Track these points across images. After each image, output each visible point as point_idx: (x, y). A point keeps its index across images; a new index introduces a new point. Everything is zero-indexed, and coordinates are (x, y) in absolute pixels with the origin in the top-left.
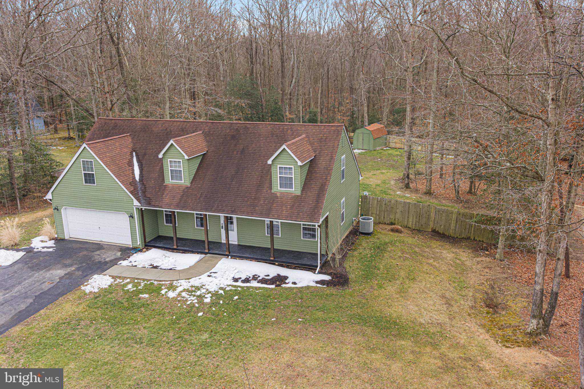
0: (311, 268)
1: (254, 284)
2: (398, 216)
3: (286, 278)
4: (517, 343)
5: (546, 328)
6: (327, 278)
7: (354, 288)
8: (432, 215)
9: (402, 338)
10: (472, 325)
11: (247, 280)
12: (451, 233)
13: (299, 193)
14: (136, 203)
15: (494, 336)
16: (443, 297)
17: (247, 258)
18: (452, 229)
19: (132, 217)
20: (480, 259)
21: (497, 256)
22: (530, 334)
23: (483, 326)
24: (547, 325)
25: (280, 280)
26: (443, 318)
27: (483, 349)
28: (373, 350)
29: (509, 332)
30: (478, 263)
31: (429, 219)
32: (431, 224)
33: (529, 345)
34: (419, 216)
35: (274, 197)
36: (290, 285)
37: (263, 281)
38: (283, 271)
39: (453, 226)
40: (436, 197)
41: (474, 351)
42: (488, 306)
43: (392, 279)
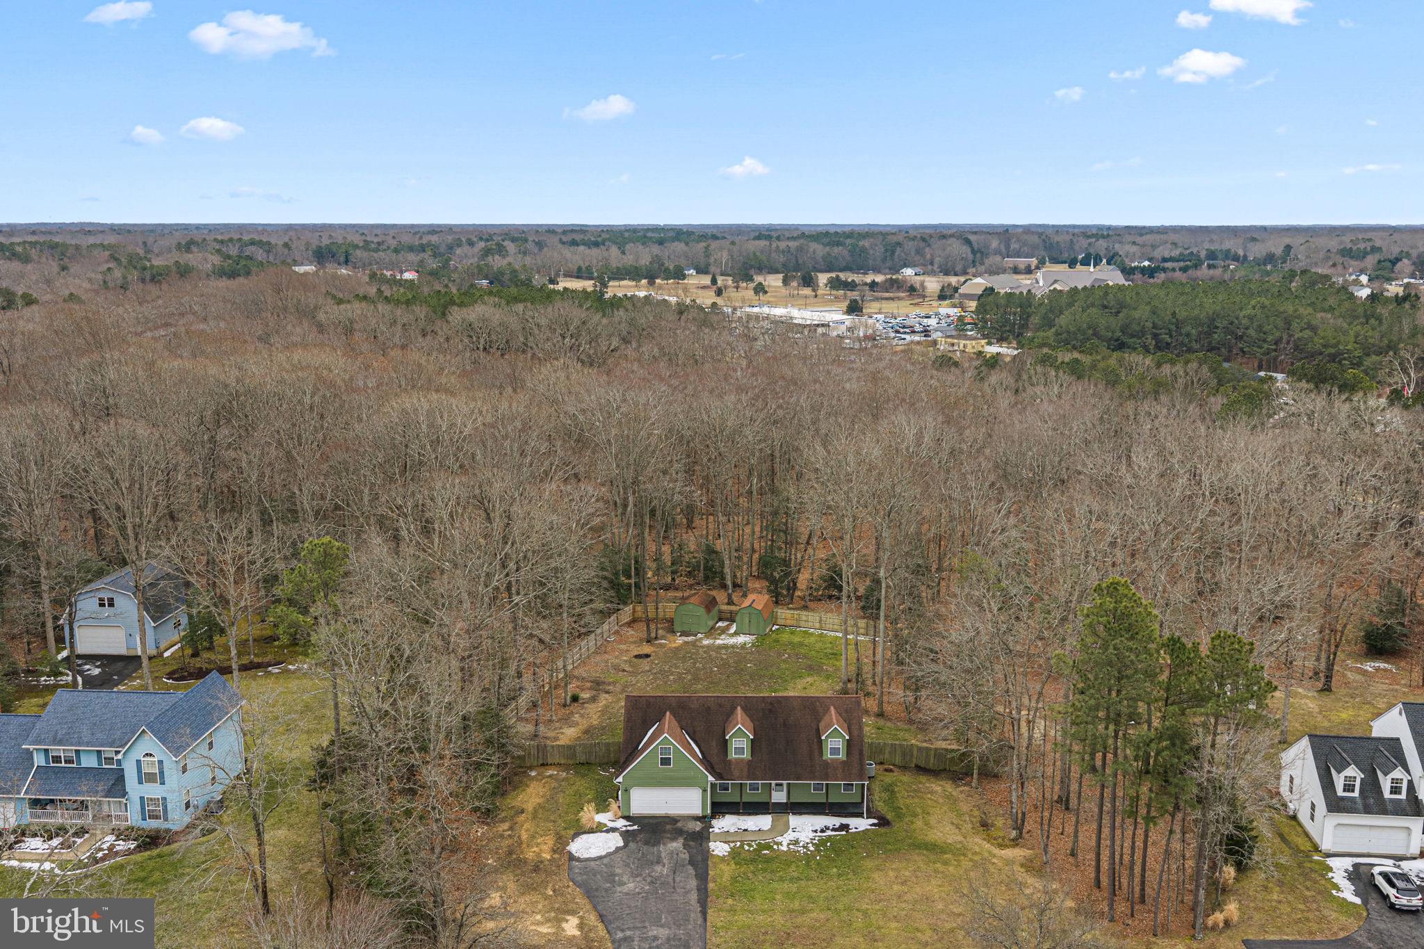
0: (860, 815)
1: (829, 833)
2: (887, 756)
3: (848, 825)
4: (1007, 846)
5: (1020, 836)
6: (875, 821)
7: (896, 826)
8: (915, 752)
9: (945, 853)
10: (978, 840)
11: (822, 831)
12: (931, 766)
13: (845, 759)
14: (711, 778)
15: (992, 844)
16: (953, 823)
17: (805, 813)
18: (932, 763)
19: (705, 791)
20: (961, 789)
21: (973, 785)
22: (1013, 840)
23: (984, 839)
24: (1021, 833)
25: (844, 827)
26: (960, 838)
27: (990, 852)
28: (934, 863)
29: (1000, 840)
30: (961, 792)
31: (912, 756)
32: (914, 760)
33: (1013, 846)
34: (904, 755)
35: (826, 764)
36: (854, 830)
37: (834, 830)
38: (845, 821)
39: (932, 761)
40: (890, 720)
41: (986, 854)
42: (983, 826)
43: (915, 815)
